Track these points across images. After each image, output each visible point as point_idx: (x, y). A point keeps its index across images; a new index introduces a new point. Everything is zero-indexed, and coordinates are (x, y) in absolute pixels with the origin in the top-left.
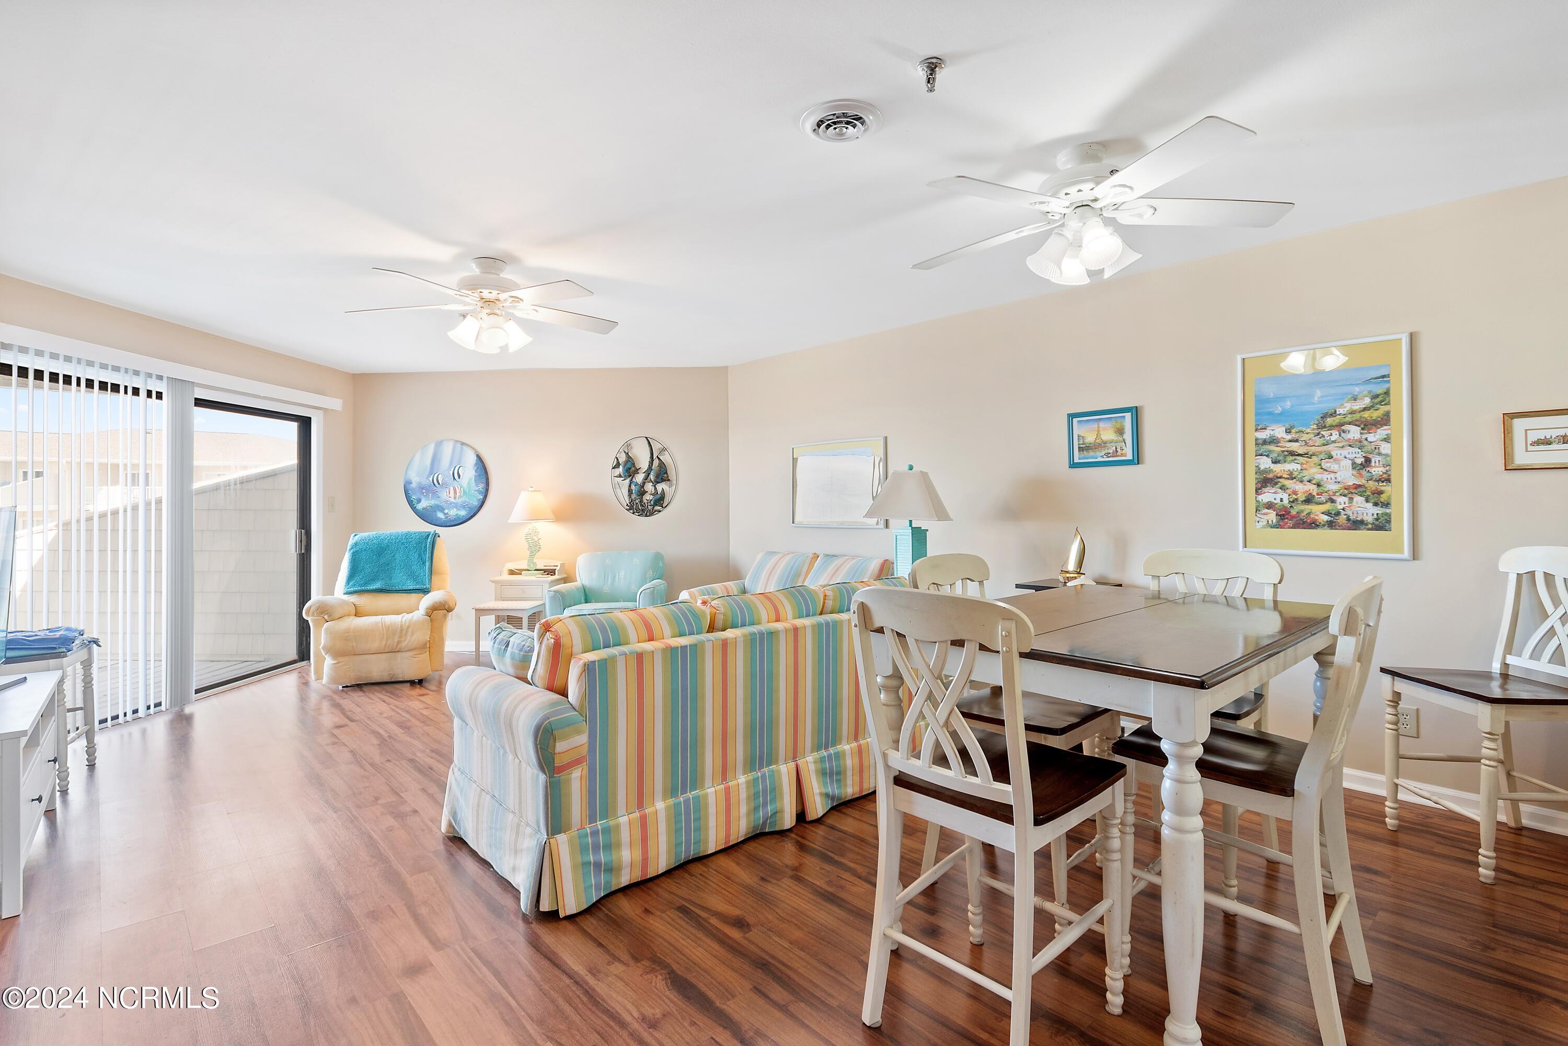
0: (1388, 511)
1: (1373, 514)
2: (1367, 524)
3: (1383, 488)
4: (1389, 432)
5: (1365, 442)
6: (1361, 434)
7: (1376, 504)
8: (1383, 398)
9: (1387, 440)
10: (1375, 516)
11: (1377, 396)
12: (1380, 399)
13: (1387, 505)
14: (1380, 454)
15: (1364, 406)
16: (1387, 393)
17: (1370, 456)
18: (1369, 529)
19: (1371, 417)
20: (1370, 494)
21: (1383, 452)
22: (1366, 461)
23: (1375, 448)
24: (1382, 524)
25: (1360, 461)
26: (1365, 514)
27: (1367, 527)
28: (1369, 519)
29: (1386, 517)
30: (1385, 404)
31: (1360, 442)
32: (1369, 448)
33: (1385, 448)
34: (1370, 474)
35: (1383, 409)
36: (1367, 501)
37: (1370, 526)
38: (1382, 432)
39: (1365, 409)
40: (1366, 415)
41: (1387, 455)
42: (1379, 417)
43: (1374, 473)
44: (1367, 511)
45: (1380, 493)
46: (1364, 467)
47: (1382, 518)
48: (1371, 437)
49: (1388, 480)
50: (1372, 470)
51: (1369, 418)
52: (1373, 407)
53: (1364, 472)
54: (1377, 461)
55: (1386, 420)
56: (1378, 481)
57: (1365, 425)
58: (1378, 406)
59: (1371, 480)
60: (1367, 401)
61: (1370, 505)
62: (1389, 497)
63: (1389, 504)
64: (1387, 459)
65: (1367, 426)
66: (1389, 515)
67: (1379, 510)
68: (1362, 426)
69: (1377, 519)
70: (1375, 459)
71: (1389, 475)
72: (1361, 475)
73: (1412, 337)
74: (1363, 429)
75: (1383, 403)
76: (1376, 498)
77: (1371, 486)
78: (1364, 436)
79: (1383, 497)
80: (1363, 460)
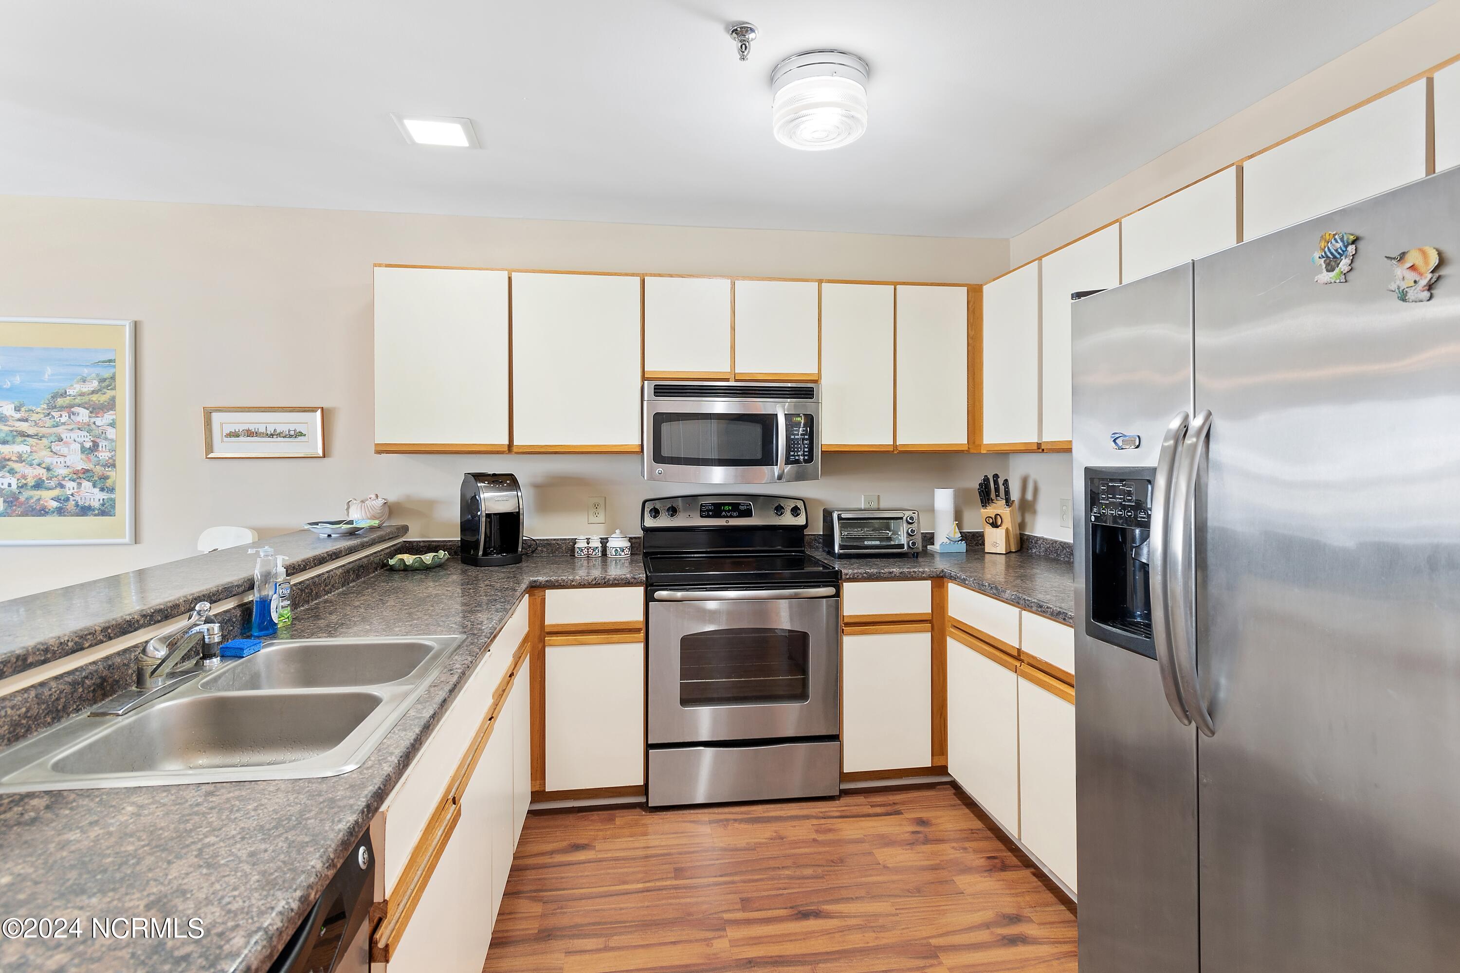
0: (113, 496)
1: (99, 500)
2: (94, 510)
3: (108, 473)
4: (114, 417)
5: (93, 426)
6: (90, 417)
7: (102, 490)
8: (108, 383)
9: (112, 425)
10: (101, 501)
11: (104, 380)
12: (107, 383)
13: (112, 490)
14: (106, 439)
15: (92, 389)
16: (113, 378)
17: (98, 440)
18: (96, 515)
19: (99, 401)
20: (97, 479)
21: (109, 437)
22: (94, 446)
23: (102, 432)
24: (106, 510)
25: (88, 445)
26: (92, 500)
27: (94, 513)
28: (96, 504)
29: (111, 503)
30: (111, 389)
31: (89, 425)
32: (97, 432)
33: (111, 433)
34: (98, 459)
35: (110, 394)
36: (94, 486)
37: (96, 512)
38: (108, 417)
39: (93, 392)
40: (94, 398)
41: (112, 440)
42: (105, 401)
43: (101, 458)
44: (93, 496)
45: (107, 478)
46: (92, 451)
47: (107, 504)
48: (99, 422)
49: (114, 466)
50: (99, 455)
51: (97, 402)
52: (101, 391)
53: (92, 457)
54: (104, 446)
55: (112, 405)
56: (105, 466)
57: (93, 408)
58: (105, 390)
59: (98, 464)
60: (95, 384)
61: (96, 490)
62: (114, 483)
63: (114, 489)
64: (113, 444)
65: (96, 409)
66: (113, 500)
67: (104, 496)
68: (91, 409)
69: (103, 505)
70: (102, 443)
71: (114, 461)
72: (90, 460)
73: (136, 327)
74: (91, 412)
75: (109, 388)
76: (102, 483)
77: (99, 471)
78: (92, 420)
79: (109, 483)
80: (91, 444)
